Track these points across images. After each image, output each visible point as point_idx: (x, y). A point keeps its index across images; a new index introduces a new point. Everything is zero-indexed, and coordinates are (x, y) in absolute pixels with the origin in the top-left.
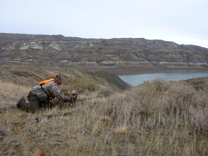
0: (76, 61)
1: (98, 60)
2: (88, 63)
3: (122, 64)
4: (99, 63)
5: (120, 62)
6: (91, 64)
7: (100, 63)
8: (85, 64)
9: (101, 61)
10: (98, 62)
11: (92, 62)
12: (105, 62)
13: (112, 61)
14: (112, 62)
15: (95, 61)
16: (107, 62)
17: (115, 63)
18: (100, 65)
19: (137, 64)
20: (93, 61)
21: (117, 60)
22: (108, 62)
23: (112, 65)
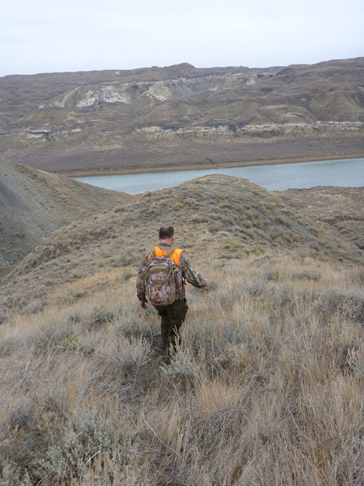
0: (173, 128)
1: (233, 123)
2: (203, 130)
3: (302, 130)
4: (235, 130)
5: (299, 125)
6: (211, 133)
7: (239, 130)
8: (195, 133)
9: (241, 124)
10: (232, 128)
11: (216, 126)
12: (252, 127)
13: (275, 122)
14: (273, 126)
15: (223, 125)
16: (258, 126)
17: (283, 129)
18: (236, 136)
19: (352, 128)
20: (220, 125)
21: (289, 118)
22: (261, 127)
23: (273, 133)
